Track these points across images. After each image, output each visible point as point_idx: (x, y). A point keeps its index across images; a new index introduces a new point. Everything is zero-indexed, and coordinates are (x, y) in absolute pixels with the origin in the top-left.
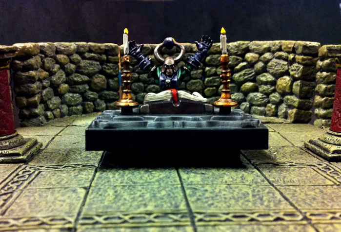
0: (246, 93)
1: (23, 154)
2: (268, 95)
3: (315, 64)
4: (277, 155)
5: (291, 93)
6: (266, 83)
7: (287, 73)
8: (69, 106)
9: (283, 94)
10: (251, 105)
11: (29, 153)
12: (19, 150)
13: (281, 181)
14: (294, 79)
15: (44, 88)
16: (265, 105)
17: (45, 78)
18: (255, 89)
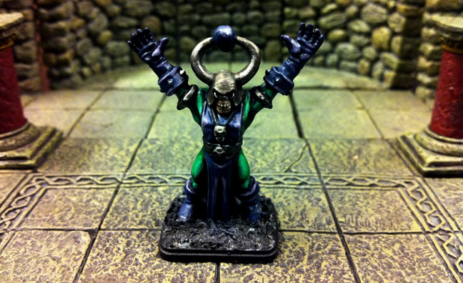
0: (335, 43)
1: (32, 157)
2: (360, 47)
3: (420, 16)
4: (358, 161)
5: (390, 50)
6: (360, 33)
7: (385, 24)
8: (113, 57)
9: (380, 50)
10: (340, 59)
11: (40, 154)
12: (27, 152)
13: (353, 222)
14: (394, 34)
15: (78, 39)
16: (357, 60)
17: (79, 28)
18: (346, 39)
